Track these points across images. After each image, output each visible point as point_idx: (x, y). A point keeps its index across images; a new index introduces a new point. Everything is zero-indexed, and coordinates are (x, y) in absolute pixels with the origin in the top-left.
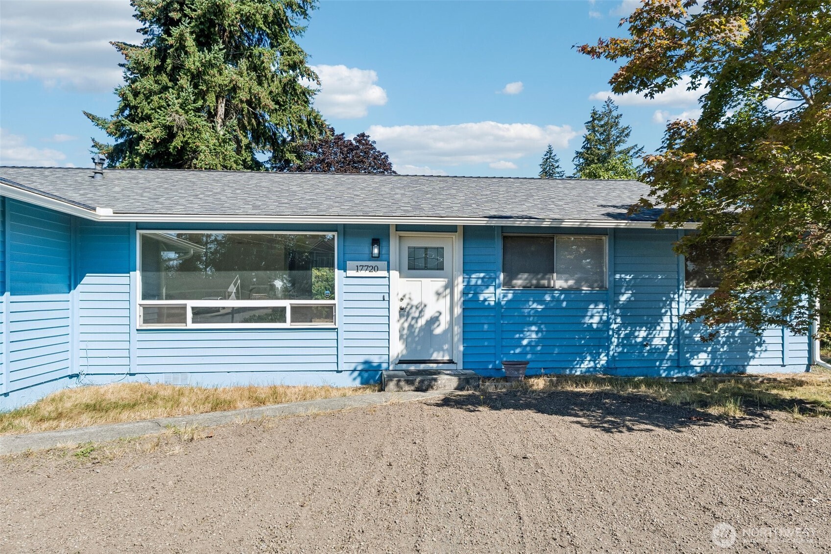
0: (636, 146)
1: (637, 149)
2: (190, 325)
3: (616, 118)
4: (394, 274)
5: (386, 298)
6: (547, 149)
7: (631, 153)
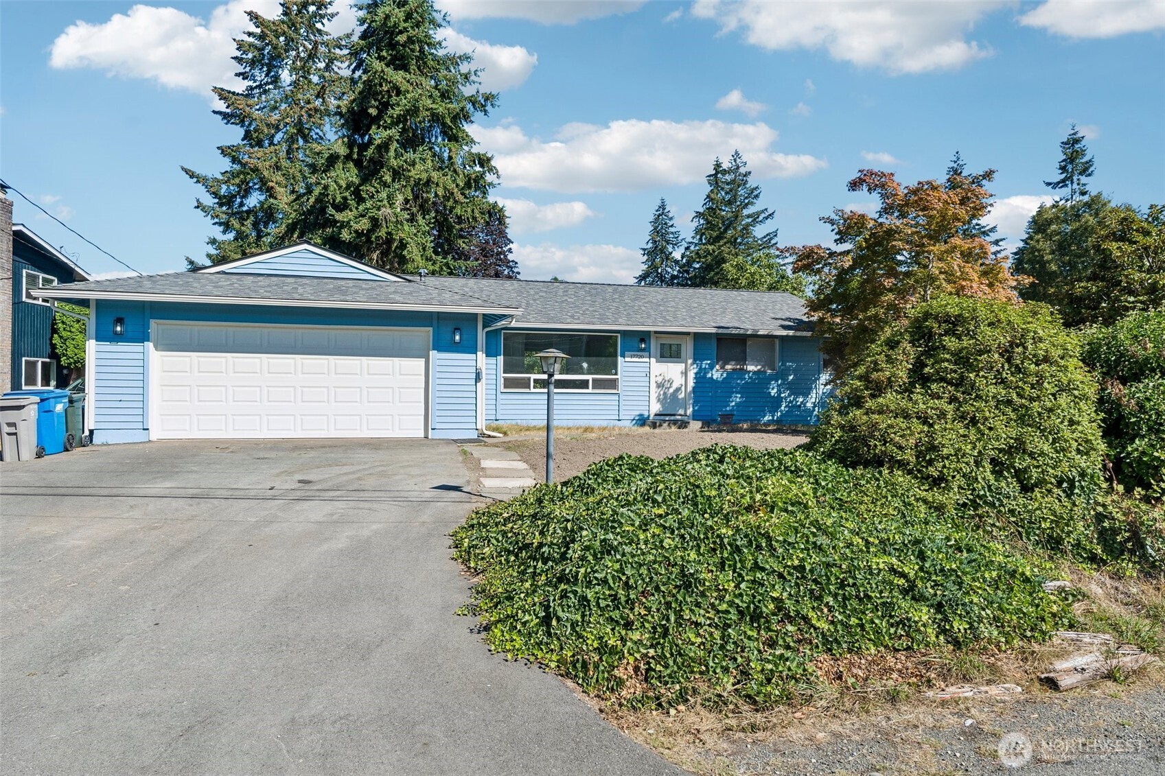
0: (766, 209)
1: (767, 214)
2: (533, 390)
3: (745, 176)
4: (653, 360)
5: (648, 375)
6: (659, 203)
7: (761, 218)
